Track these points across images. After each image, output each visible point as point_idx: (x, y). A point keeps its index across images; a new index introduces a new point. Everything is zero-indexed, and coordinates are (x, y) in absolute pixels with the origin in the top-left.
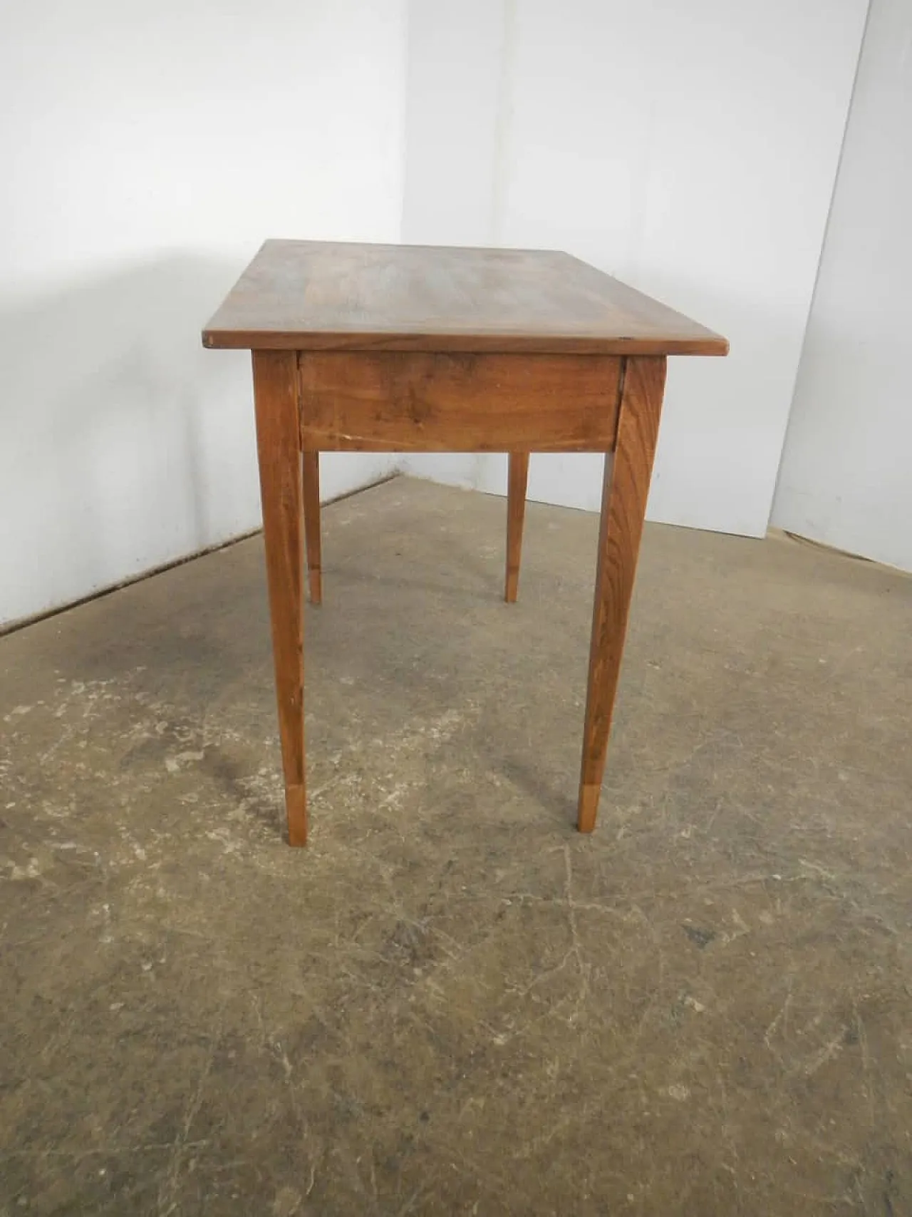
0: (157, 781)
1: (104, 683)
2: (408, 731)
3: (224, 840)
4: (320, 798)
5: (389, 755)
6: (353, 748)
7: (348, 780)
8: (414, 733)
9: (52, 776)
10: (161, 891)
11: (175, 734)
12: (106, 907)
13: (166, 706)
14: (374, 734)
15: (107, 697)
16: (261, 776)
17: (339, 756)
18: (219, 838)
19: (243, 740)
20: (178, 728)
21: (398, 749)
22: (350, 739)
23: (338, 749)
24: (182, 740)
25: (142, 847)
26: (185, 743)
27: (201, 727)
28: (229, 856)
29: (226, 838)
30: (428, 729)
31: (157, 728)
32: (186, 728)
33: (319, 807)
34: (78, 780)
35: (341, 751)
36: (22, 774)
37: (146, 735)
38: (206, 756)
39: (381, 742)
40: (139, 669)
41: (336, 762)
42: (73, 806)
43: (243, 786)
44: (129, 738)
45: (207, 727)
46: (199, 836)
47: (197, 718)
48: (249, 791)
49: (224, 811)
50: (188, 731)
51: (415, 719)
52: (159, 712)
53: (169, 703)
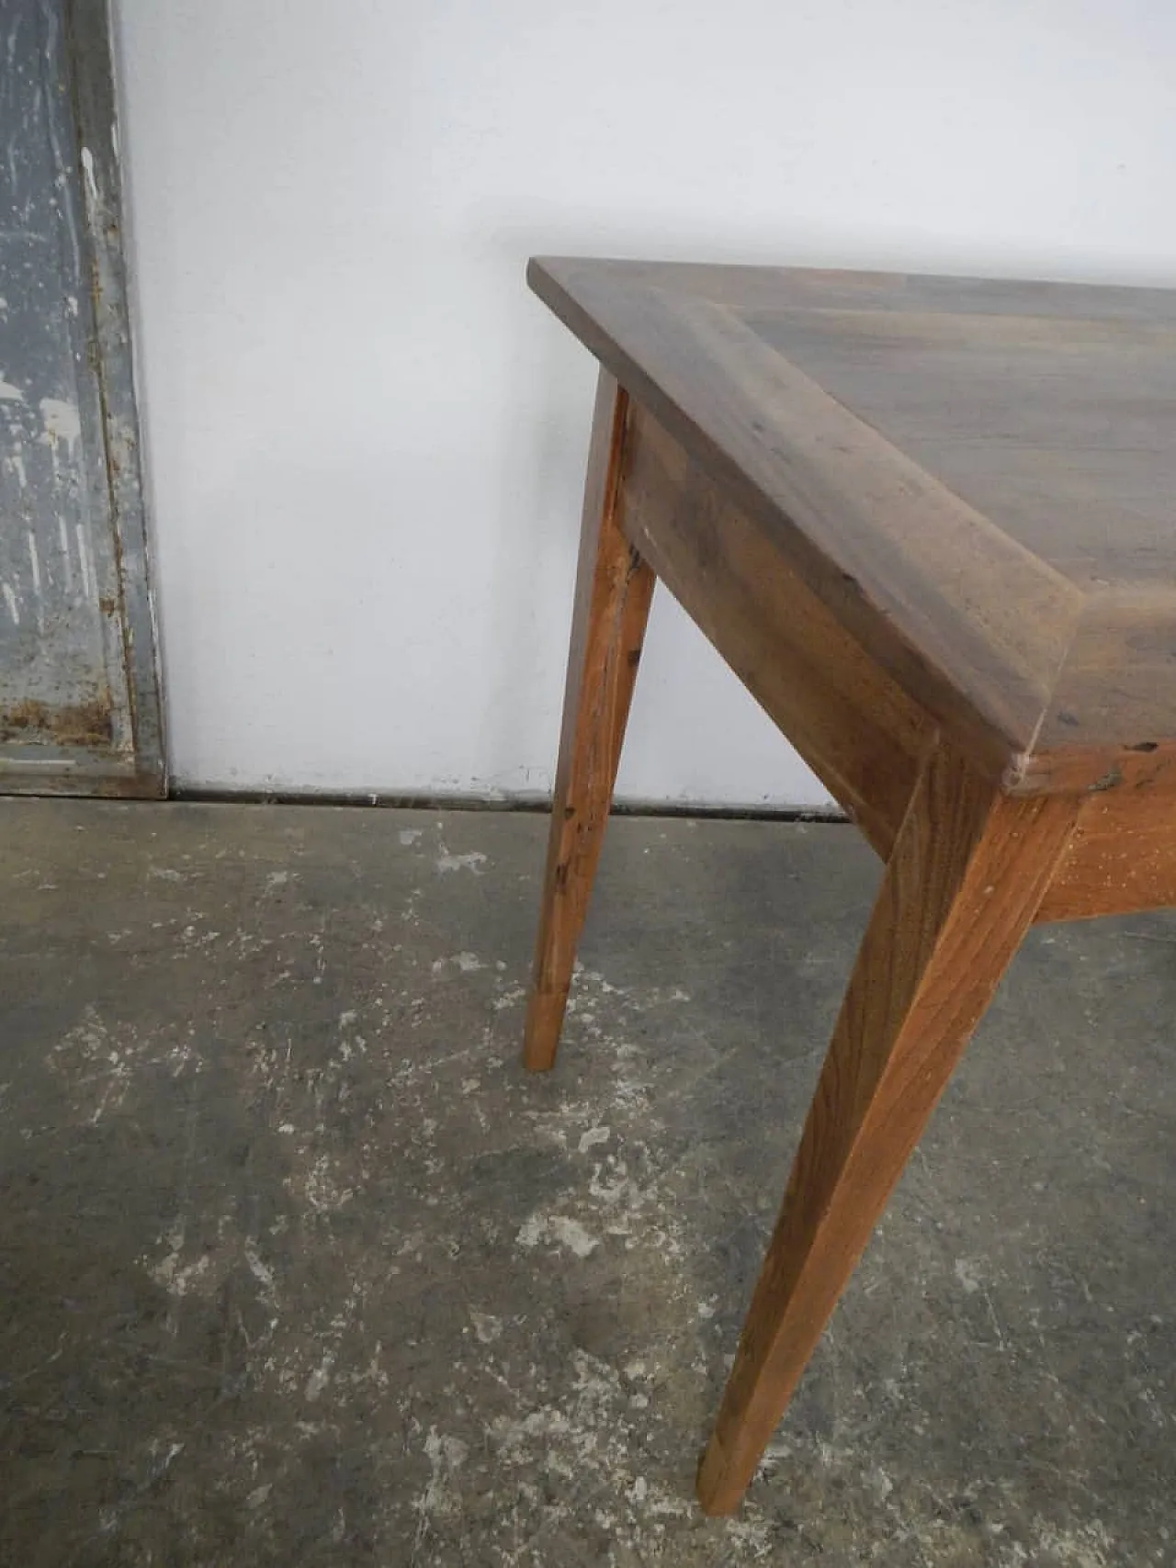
0: (484, 1246)
1: (607, 988)
2: (966, 1504)
3: (436, 1472)
4: (659, 1528)
5: (872, 1535)
6: (826, 1453)
7: (743, 1529)
8: (974, 1520)
9: (379, 1116)
10: (261, 1493)
11: (598, 1168)
12: (175, 1449)
13: (640, 1099)
14: (894, 1453)
15: (587, 1018)
16: (624, 1380)
17: (784, 1452)
18: (437, 1460)
19: (675, 1267)
20: (611, 1159)
21: (902, 1536)
22: (841, 1426)
23: (799, 1434)
24: (595, 1189)
25: (332, 1371)
26: (594, 1200)
27: (643, 1187)
28: (410, 1519)
29: (444, 1469)
30: (1013, 1533)
31: (585, 1135)
32: (622, 1169)
33: (636, 1549)
34: (399, 1152)
35: (799, 1442)
36: (353, 1081)
37: (560, 1136)
38: (592, 1257)
39: (888, 1486)
40: (679, 995)
41: (766, 1463)
42: (346, 1196)
43: (577, 1377)
44: (534, 1124)
45: (651, 1194)
46: (418, 1427)
47: (654, 1161)
48: (574, 1395)
49: (500, 1406)
50: (620, 1178)
51: (1006, 1485)
52: (621, 1102)
53: (650, 1095)
